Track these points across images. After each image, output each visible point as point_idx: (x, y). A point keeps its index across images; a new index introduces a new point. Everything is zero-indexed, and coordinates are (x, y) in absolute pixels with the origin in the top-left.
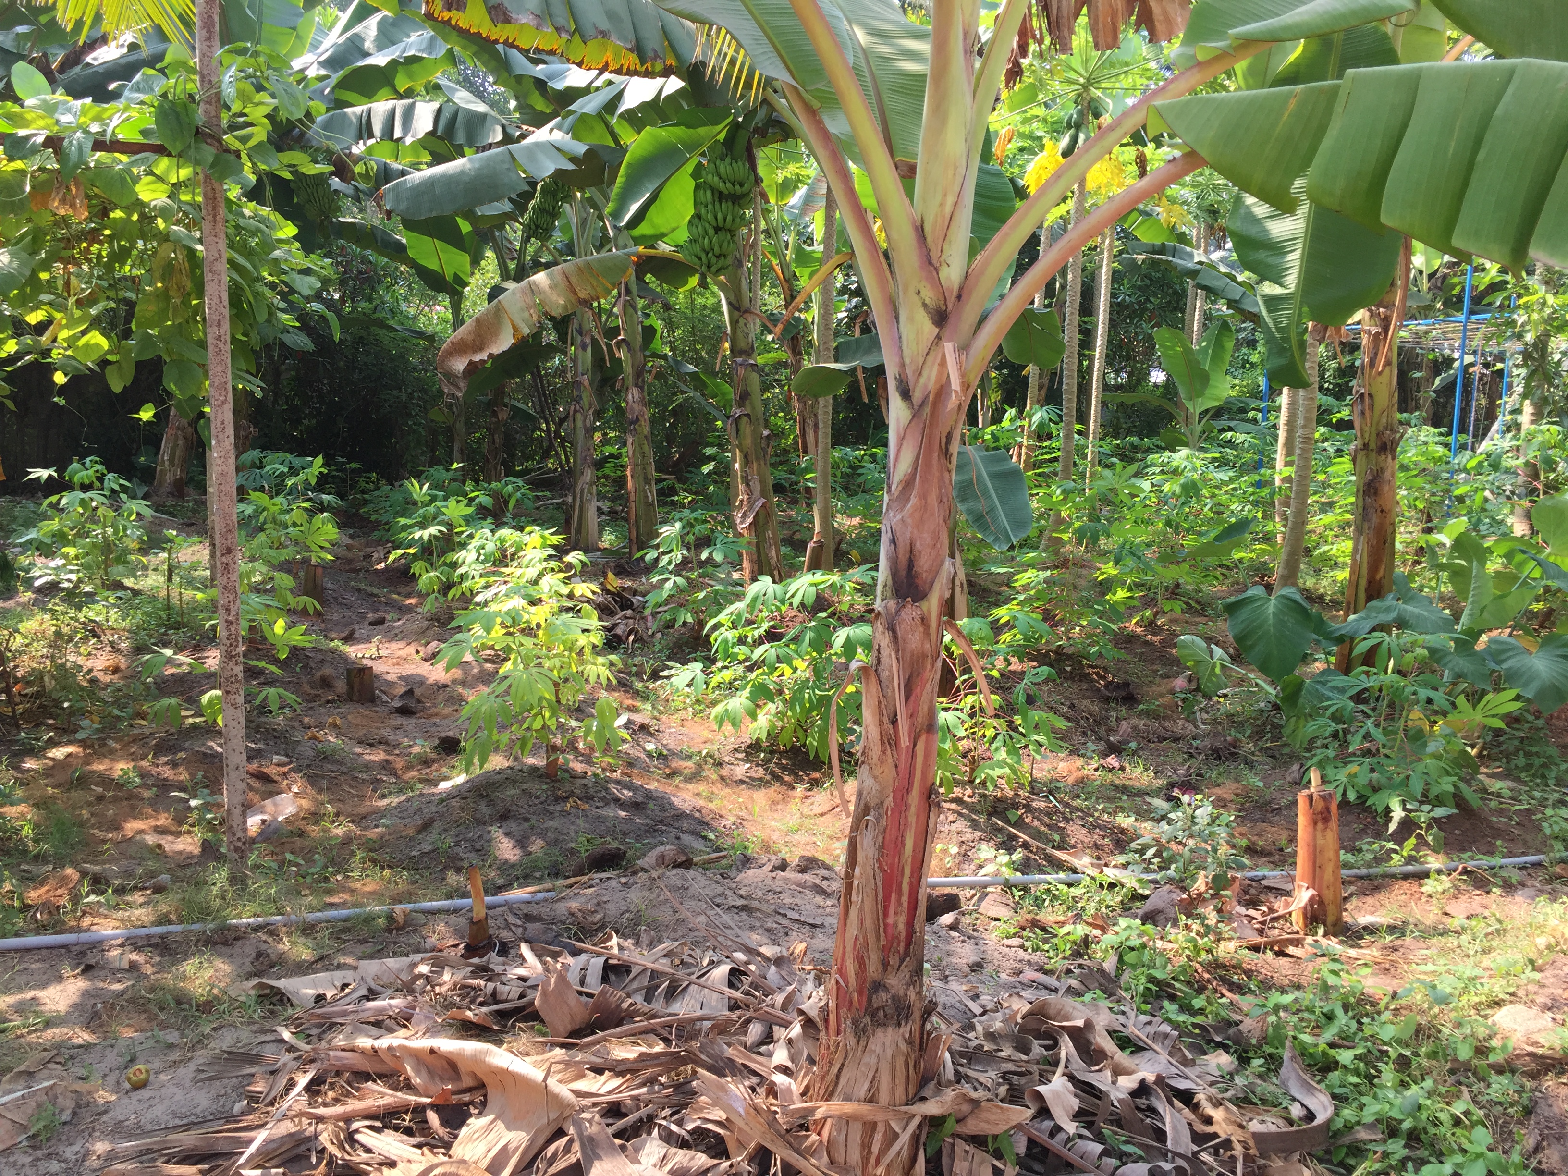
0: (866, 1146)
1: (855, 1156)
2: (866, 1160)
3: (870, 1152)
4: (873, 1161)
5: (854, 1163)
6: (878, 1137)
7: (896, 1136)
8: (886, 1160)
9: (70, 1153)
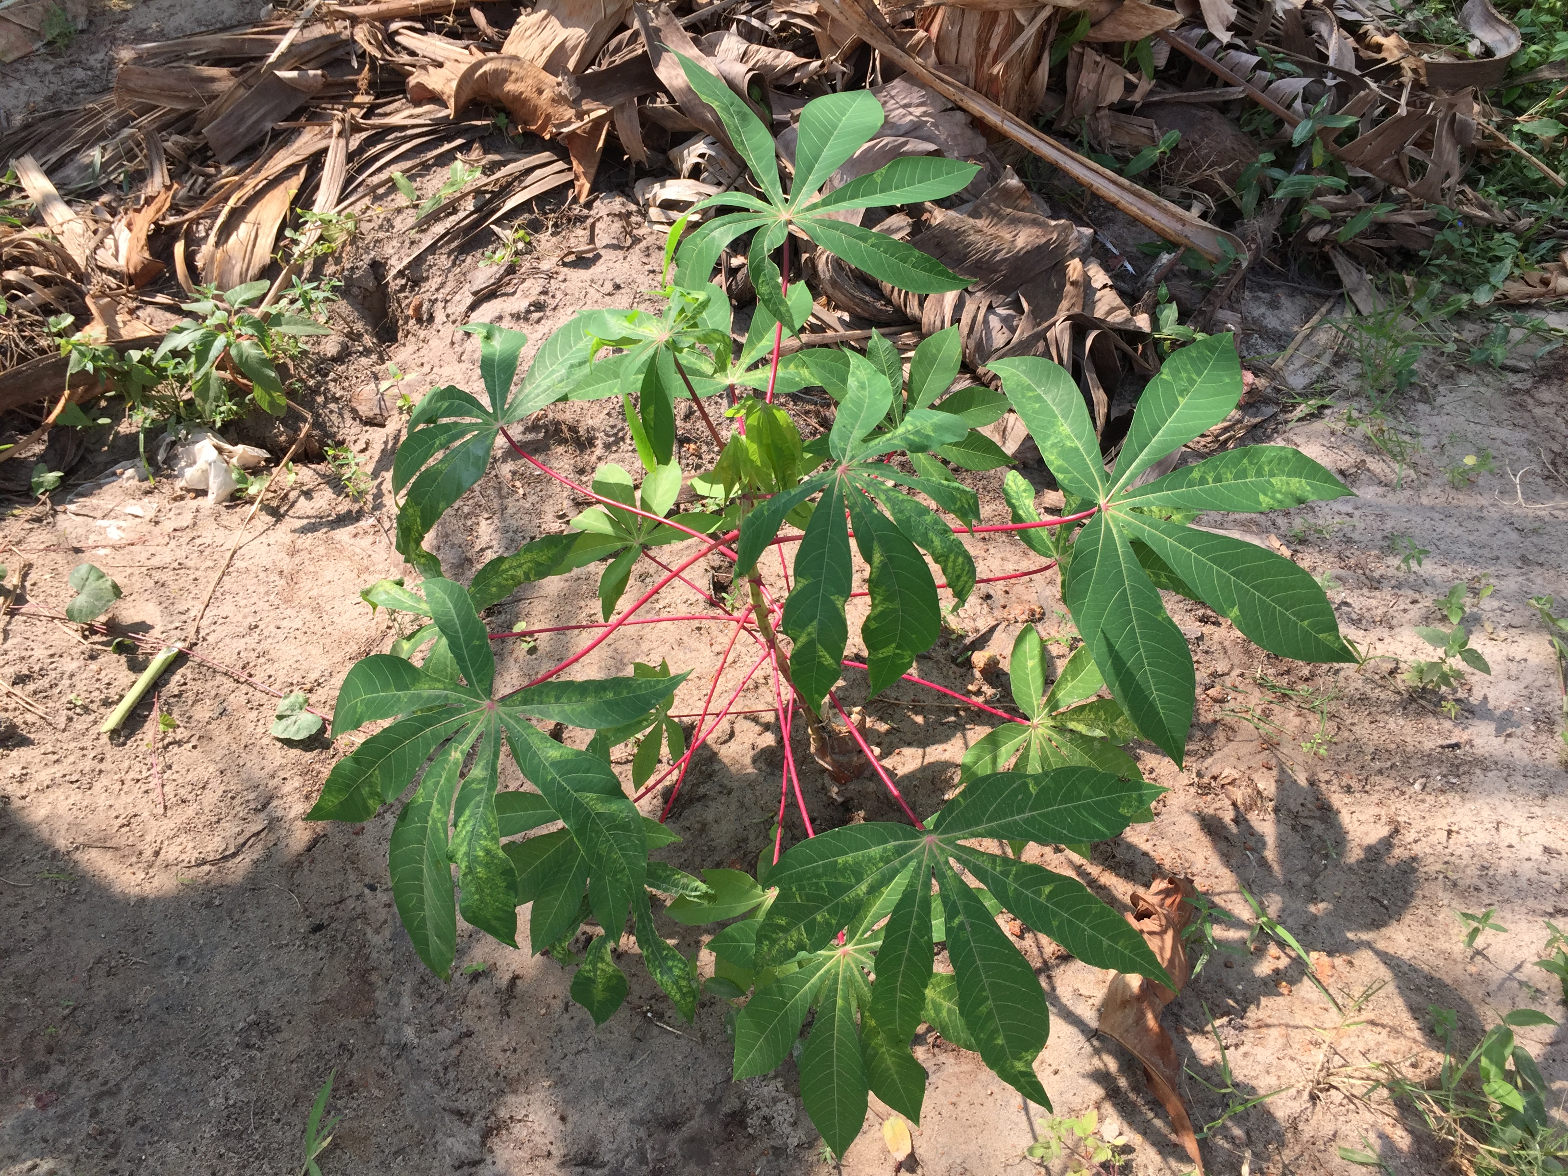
0: (983, 42)
1: (968, 54)
2: (981, 58)
3: (987, 48)
4: (989, 59)
5: (967, 63)
6: (999, 30)
7: (1020, 28)
8: (1007, 56)
9: (94, 60)
